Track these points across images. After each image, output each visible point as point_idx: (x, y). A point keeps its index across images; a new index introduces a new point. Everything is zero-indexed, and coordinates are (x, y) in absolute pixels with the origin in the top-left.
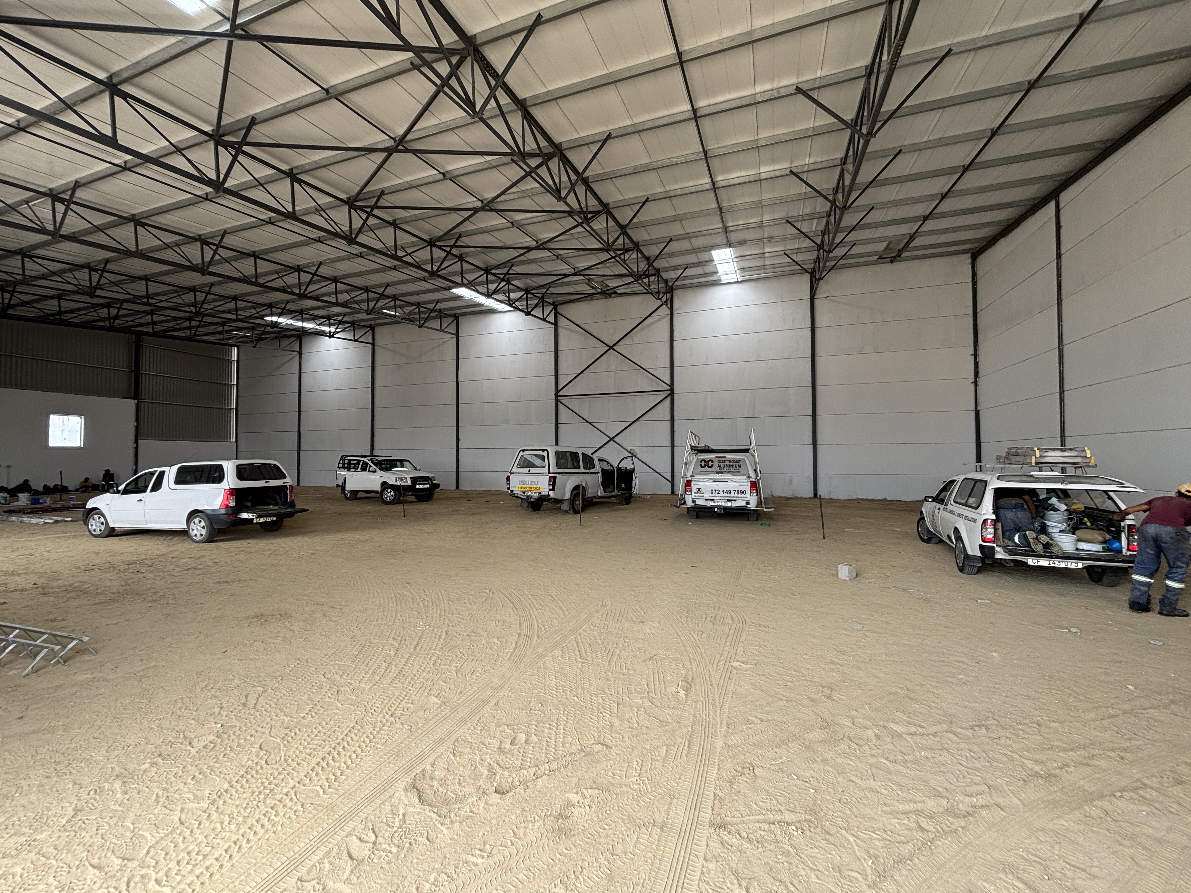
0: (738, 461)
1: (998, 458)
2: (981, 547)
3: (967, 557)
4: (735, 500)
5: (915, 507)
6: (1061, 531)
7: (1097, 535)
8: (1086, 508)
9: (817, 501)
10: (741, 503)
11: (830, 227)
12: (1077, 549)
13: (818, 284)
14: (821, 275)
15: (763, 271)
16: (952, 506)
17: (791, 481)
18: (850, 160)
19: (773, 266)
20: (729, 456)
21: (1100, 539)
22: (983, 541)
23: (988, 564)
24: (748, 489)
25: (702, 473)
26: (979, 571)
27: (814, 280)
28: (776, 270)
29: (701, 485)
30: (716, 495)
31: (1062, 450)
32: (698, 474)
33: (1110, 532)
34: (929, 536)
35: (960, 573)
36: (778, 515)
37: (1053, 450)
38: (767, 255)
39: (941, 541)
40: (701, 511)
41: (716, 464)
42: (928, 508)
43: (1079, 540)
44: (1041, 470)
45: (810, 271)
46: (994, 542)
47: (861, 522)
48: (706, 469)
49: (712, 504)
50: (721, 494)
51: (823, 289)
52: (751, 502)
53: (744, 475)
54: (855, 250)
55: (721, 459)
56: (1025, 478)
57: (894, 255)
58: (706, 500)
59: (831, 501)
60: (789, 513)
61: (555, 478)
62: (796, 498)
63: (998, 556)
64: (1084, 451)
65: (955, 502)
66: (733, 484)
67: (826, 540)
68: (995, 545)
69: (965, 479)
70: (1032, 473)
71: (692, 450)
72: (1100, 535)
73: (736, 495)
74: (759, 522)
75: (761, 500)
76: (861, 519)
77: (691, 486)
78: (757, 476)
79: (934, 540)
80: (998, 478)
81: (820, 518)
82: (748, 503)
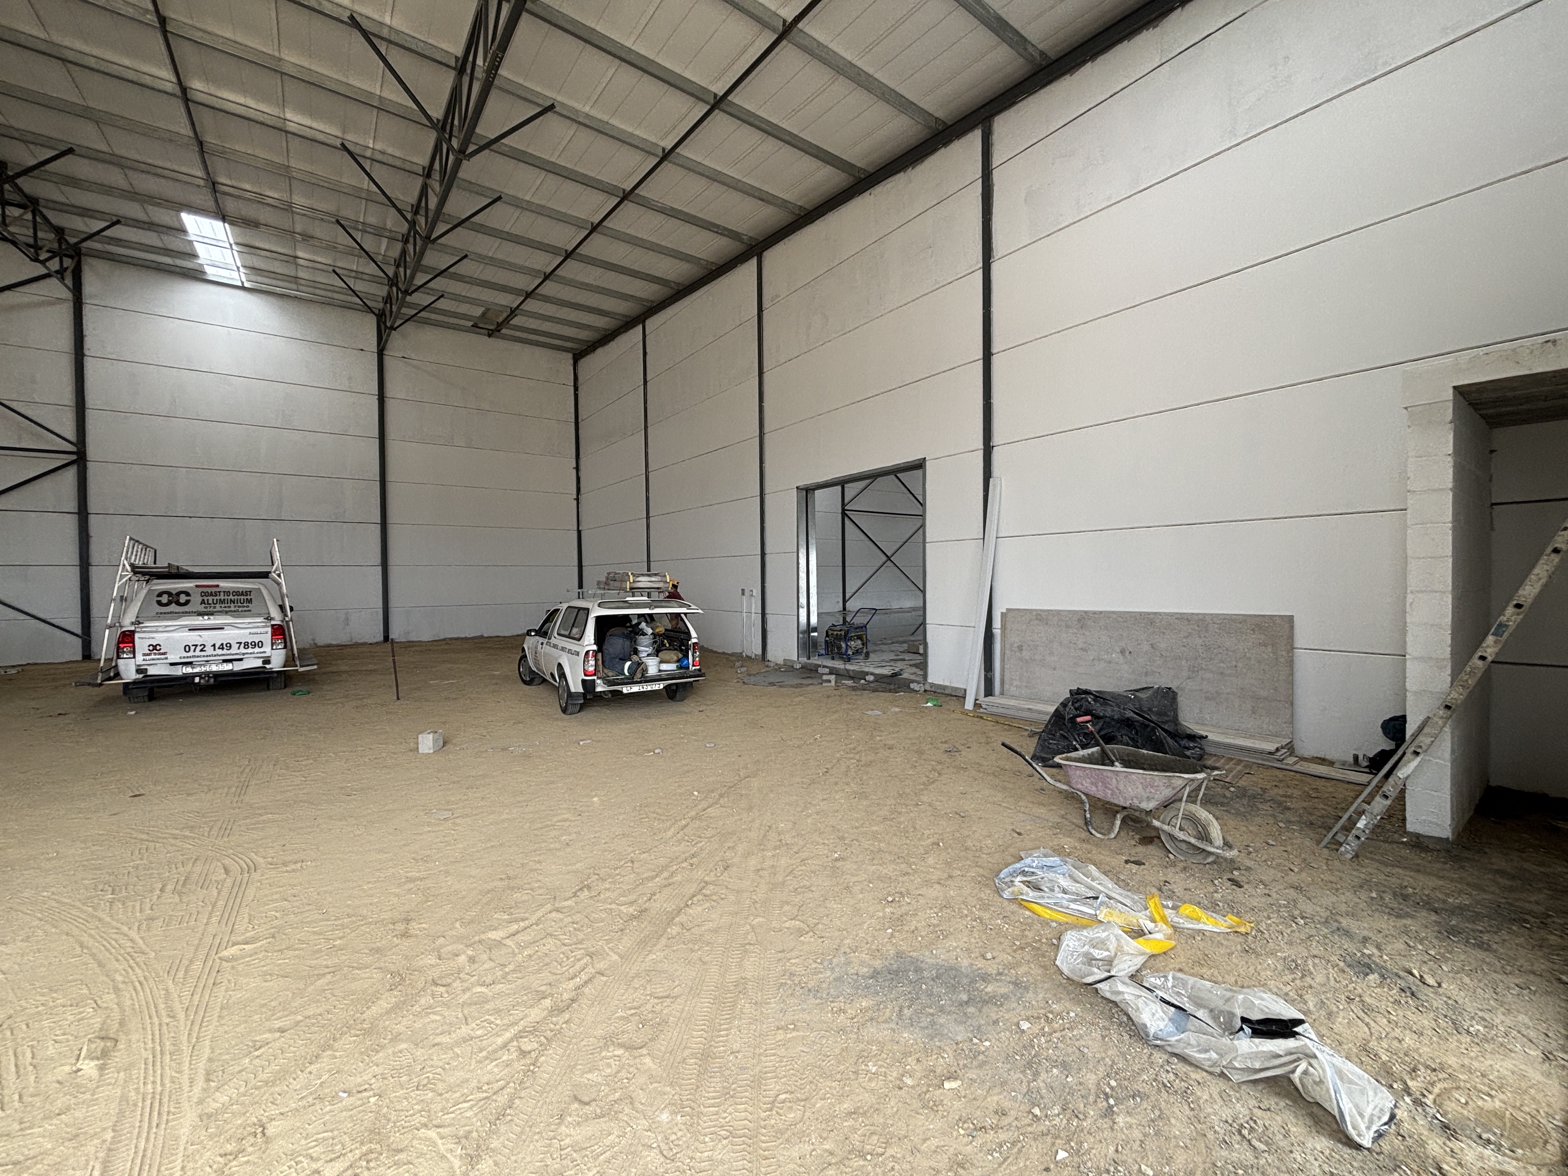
0: (247, 593)
1: (599, 583)
2: (583, 681)
3: (570, 695)
4: (241, 660)
5: (515, 643)
6: (648, 655)
7: (674, 655)
8: (666, 630)
9: (388, 645)
10: (252, 663)
11: (408, 259)
12: (660, 671)
13: (389, 335)
14: (394, 322)
15: (294, 286)
16: (556, 640)
17: (347, 619)
18: (436, 176)
19: (311, 284)
20: (225, 584)
21: (675, 658)
22: (586, 675)
23: (590, 699)
24: (267, 638)
25: (159, 616)
26: (582, 708)
27: (383, 327)
28: (318, 292)
29: (159, 638)
30: (198, 653)
31: (649, 575)
32: (152, 619)
33: (681, 651)
34: (532, 676)
35: (563, 715)
36: (325, 673)
37: (643, 575)
38: (301, 262)
39: (544, 681)
40: (158, 687)
41: (196, 598)
42: (530, 643)
43: (661, 662)
44: (633, 596)
45: (377, 312)
46: (595, 675)
47: (450, 669)
48: (173, 607)
49: (189, 670)
50: (209, 651)
51: (397, 343)
52: (273, 660)
53: (259, 615)
54: (442, 304)
55: (209, 590)
56: (621, 605)
57: (492, 327)
58: (172, 664)
59: (410, 645)
60: (343, 668)
62: (357, 645)
63: (599, 689)
64: (665, 576)
65: (558, 634)
66: (237, 631)
67: (401, 701)
68: (595, 678)
69: (569, 607)
70: (628, 599)
71: (135, 573)
72: (675, 654)
73: (243, 650)
74: (289, 690)
75: (293, 655)
76: (450, 666)
77: (133, 642)
78: (286, 615)
79: (537, 681)
80: (599, 605)
81: (393, 670)
82: (267, 661)
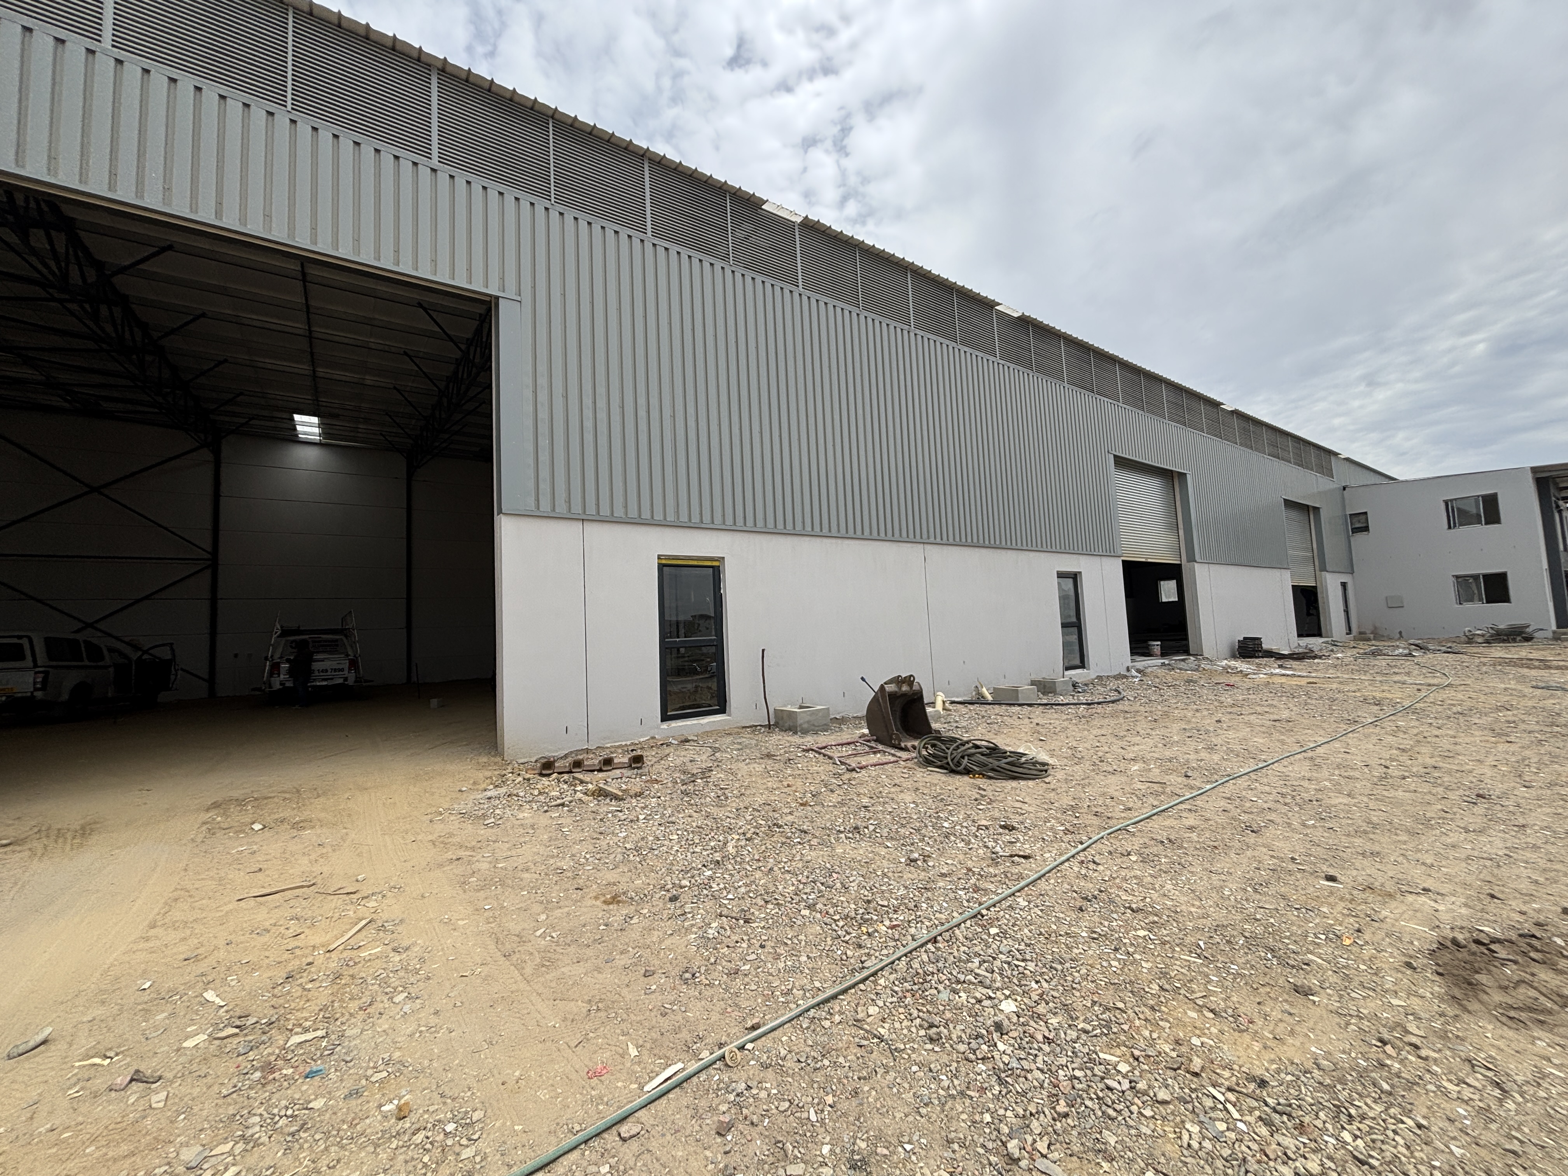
0: (337, 640)
13: (416, 469)
20: (325, 636)
24: (346, 667)
51: (421, 472)
52: (349, 680)
53: (342, 654)
61: (46, 674)
66: (330, 663)
73: (334, 673)
75: (360, 677)
78: (357, 654)
82: (345, 680)
